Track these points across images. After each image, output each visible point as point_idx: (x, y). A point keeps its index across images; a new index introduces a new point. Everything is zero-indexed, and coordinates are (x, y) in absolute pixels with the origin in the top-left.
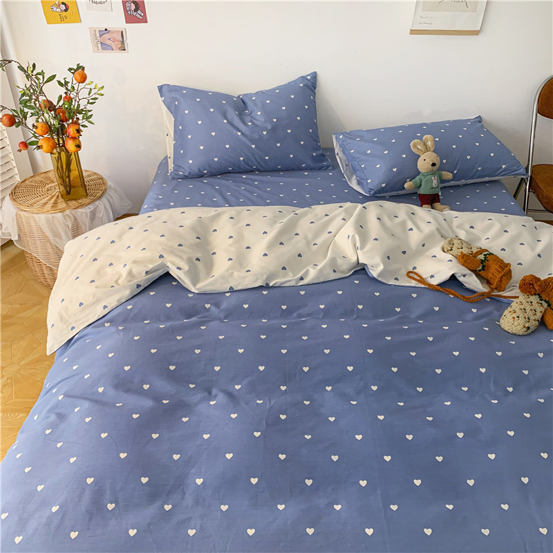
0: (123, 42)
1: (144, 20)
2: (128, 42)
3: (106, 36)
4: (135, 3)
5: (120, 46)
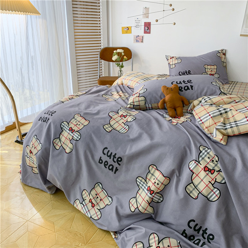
0: (143, 40)
1: (149, 33)
2: (144, 40)
3: (138, 38)
4: (148, 27)
5: (141, 41)
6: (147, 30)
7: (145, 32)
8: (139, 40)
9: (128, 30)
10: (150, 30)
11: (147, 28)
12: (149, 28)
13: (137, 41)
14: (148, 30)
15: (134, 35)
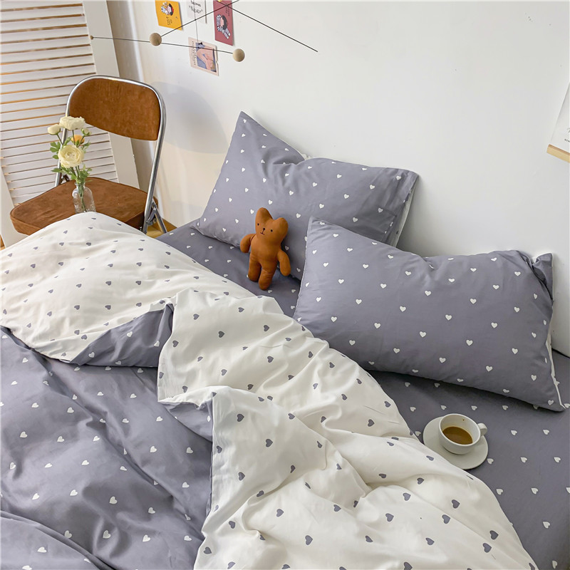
0: (214, 62)
1: (231, 41)
3: (202, 51)
4: (224, 18)
5: (212, 66)
6: (224, 28)
7: (219, 37)
8: (204, 59)
9: (172, 14)
10: (232, 31)
11: (222, 21)
12: (228, 24)
13: (201, 64)
14: (227, 29)
15: (189, 38)
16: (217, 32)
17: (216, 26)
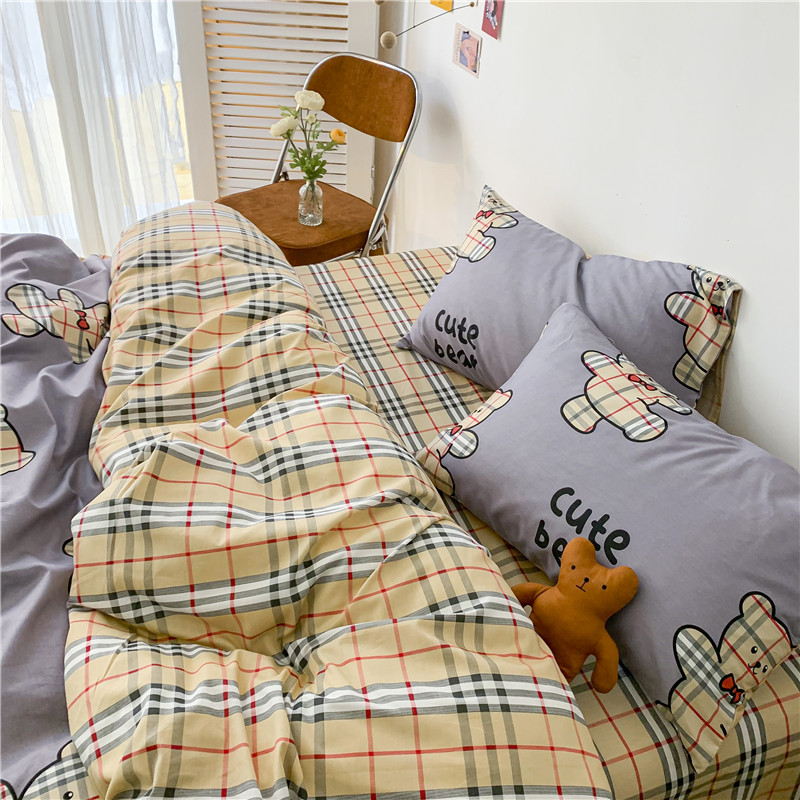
0: (476, 59)
1: (496, 35)
3: (466, 43)
5: (473, 63)
6: (494, 14)
12: (499, 10)
14: (495, 18)
16: (486, 19)
17: (486, 12)
